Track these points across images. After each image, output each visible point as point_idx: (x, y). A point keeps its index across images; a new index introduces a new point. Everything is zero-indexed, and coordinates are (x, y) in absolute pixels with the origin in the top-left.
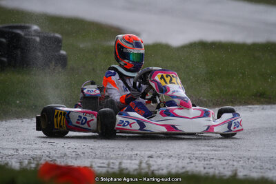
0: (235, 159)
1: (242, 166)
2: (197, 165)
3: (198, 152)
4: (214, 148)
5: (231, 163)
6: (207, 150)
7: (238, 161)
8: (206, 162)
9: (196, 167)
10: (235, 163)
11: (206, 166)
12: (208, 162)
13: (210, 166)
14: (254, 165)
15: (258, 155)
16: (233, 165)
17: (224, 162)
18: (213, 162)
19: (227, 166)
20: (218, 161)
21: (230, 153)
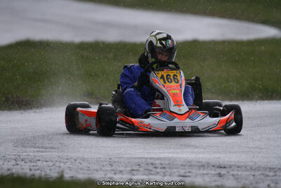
0: (62, 160)
1: (69, 167)
2: (23, 167)
3: (24, 154)
4: (41, 150)
5: (58, 164)
7: (65, 163)
8: (32, 164)
9: (22, 169)
10: (62, 165)
11: (32, 168)
12: (34, 164)
13: (36, 168)
14: (81, 166)
16: (60, 167)
17: (51, 164)
18: (39, 163)
19: (54, 167)
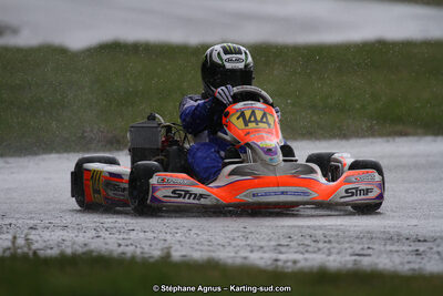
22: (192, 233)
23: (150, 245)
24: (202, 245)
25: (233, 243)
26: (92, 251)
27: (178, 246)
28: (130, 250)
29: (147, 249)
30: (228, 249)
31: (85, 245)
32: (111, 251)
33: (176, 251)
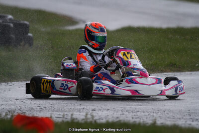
6: (135, 105)
15: (171, 109)
20: (143, 113)
21: (151, 107)
22: (165, 113)
23: (147, 118)
24: (170, 118)
25: (184, 117)
26: (120, 121)
27: (159, 119)
28: (138, 120)
29: (145, 119)
30: (182, 120)
31: (118, 118)
32: (129, 121)
33: (158, 121)
